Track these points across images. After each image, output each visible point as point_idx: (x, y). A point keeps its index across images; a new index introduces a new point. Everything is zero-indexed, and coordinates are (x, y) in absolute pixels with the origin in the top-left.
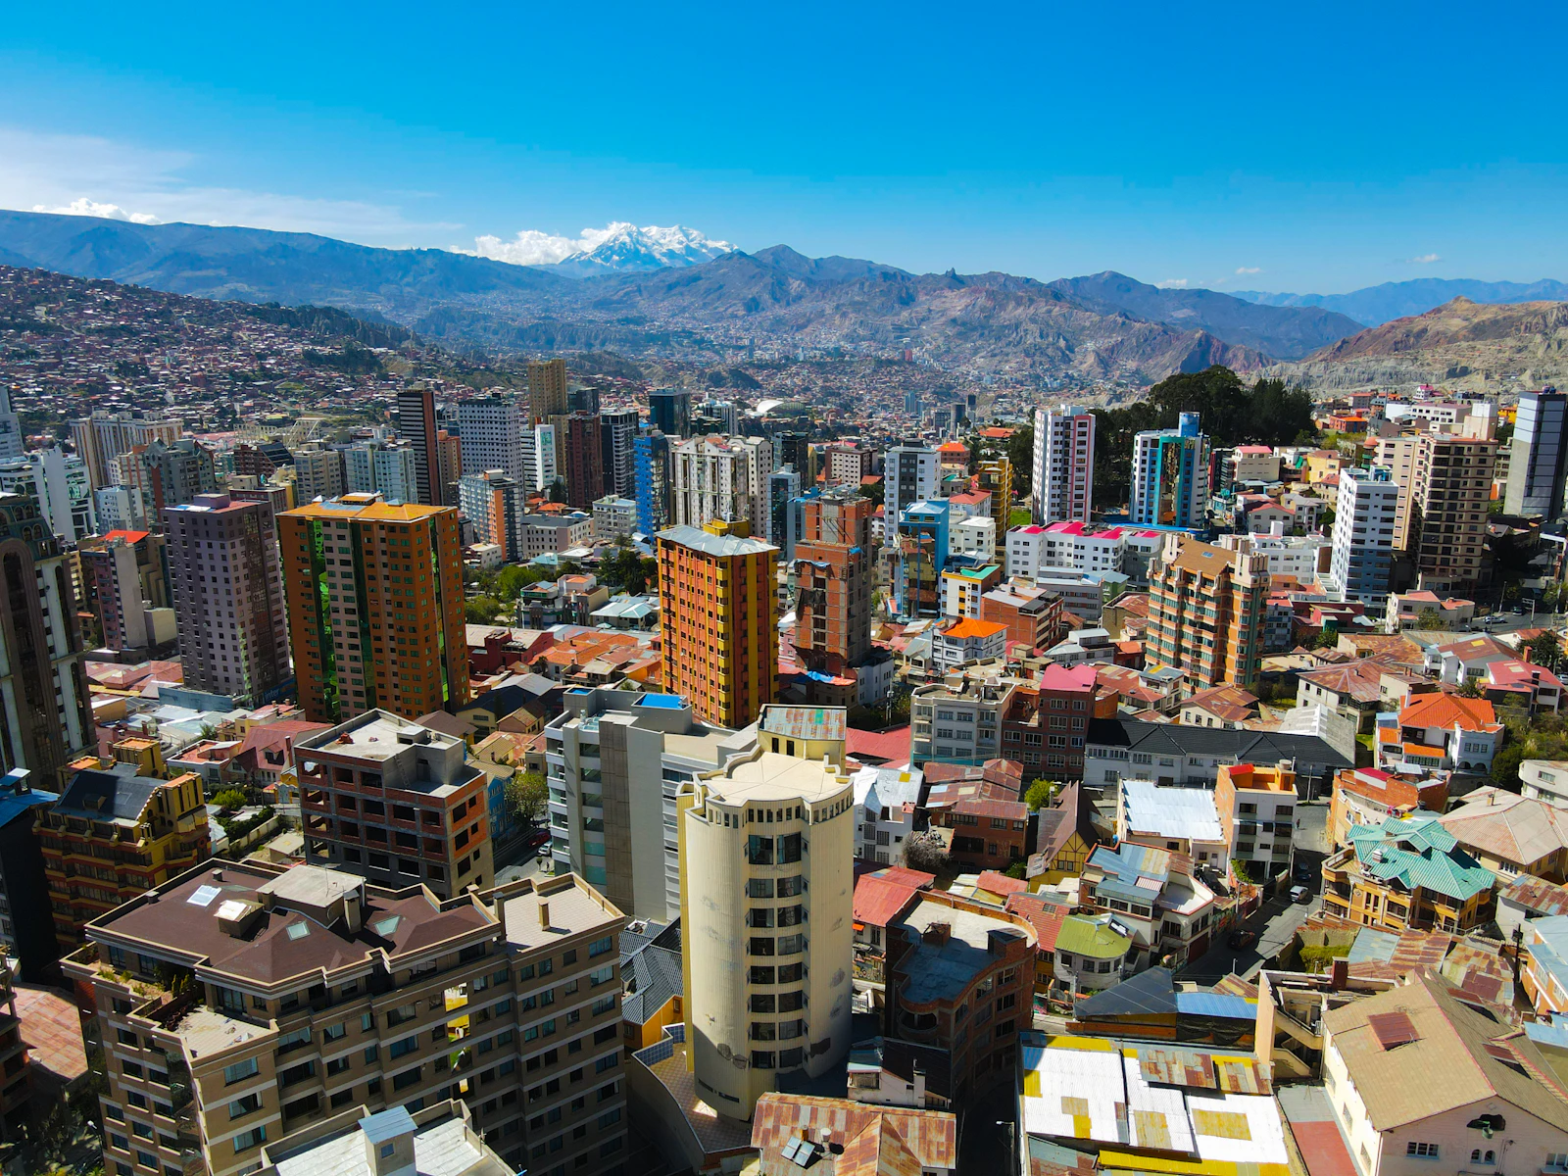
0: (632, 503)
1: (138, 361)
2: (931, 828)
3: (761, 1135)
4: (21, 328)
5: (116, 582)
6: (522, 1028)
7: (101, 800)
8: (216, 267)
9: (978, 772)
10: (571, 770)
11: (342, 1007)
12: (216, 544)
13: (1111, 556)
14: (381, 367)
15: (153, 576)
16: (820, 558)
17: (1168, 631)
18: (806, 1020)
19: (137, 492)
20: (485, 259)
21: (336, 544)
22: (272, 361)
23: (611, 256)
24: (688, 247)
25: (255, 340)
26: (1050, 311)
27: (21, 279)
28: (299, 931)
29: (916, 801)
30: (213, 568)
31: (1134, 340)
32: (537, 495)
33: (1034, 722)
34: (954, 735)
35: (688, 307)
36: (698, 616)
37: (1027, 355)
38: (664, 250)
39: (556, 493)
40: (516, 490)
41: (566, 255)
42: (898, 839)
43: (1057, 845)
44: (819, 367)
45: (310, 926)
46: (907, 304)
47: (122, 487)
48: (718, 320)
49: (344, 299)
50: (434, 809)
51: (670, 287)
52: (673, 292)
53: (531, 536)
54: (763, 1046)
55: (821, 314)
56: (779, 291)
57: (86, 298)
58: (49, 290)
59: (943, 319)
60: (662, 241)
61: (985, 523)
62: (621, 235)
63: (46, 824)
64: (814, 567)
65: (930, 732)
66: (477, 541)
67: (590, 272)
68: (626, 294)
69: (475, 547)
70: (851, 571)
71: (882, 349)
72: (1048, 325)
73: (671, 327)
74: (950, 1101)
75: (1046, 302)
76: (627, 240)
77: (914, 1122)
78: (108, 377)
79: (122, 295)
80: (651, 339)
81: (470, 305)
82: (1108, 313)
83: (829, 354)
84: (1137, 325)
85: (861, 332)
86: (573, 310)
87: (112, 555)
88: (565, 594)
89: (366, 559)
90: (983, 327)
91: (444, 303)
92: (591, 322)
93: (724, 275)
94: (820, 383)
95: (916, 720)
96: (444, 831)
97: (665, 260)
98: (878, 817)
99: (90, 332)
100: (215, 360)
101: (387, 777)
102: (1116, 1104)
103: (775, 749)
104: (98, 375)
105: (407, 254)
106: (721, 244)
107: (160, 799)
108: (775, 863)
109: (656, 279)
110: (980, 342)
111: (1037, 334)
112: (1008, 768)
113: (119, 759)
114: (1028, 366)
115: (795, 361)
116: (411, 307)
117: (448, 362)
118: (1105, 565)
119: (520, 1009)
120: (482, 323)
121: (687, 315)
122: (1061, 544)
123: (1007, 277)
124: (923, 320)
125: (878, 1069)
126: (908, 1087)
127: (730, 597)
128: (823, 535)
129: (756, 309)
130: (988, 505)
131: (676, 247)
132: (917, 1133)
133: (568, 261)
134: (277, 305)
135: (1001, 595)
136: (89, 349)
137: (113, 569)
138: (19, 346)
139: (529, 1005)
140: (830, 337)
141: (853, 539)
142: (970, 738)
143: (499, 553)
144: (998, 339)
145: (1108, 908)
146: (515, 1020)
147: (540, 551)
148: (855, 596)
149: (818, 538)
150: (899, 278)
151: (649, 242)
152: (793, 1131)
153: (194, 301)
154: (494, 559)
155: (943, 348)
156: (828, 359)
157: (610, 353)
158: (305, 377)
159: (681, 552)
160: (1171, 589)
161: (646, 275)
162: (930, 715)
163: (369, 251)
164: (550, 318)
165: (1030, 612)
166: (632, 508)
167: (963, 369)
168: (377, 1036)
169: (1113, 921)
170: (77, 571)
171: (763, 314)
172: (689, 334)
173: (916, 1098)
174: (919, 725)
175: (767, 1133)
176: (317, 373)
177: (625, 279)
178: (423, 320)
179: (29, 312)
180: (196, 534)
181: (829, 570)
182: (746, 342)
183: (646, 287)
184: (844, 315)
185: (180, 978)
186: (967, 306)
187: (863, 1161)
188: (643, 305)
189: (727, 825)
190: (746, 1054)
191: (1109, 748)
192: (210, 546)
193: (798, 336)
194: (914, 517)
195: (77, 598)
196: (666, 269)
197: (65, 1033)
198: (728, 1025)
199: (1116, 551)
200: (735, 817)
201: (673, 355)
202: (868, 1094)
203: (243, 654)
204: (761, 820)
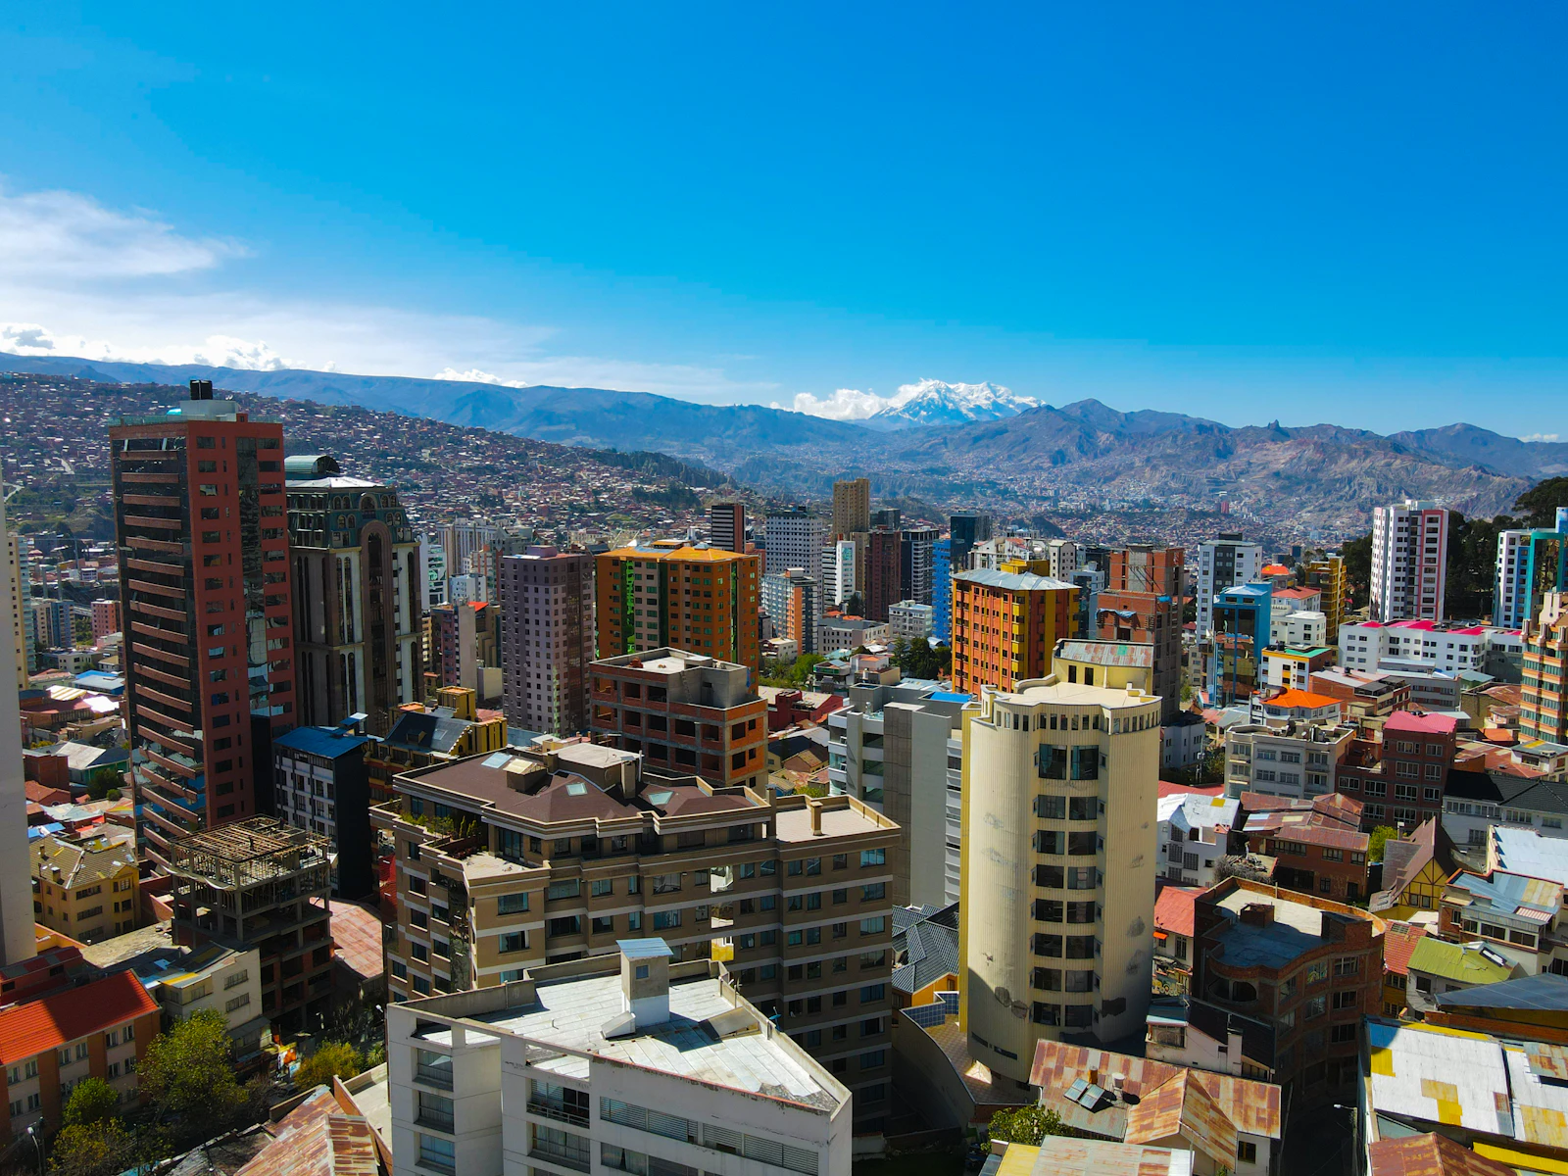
0: (929, 608)
1: (496, 494)
2: (1248, 854)
3: (1041, 1072)
4: (409, 467)
5: (457, 637)
6: (787, 929)
7: (422, 735)
8: (567, 423)
9: (1310, 804)
10: (853, 760)
11: (611, 860)
12: (542, 589)
13: (1470, 654)
14: (699, 504)
15: (488, 643)
16: (1125, 607)
17: (1550, 704)
18: (1097, 972)
19: (483, 580)
20: (801, 414)
21: (645, 583)
22: (605, 496)
23: (919, 412)
24: (995, 403)
25: (592, 479)
26: (1389, 465)
27: (414, 427)
28: (578, 789)
29: (1231, 825)
30: (537, 612)
31: (1493, 495)
32: (834, 608)
33: (1377, 769)
34: (1277, 778)
35: (993, 459)
36: (991, 657)
37: (1362, 509)
38: (972, 406)
39: (854, 606)
40: (815, 588)
41: (874, 412)
42: (1208, 864)
43: (1408, 878)
44: (1127, 517)
45: (588, 786)
46: (1225, 457)
47: (471, 575)
48: (1023, 472)
49: (673, 450)
50: (713, 723)
51: (976, 440)
52: (977, 445)
53: (827, 637)
54: (1046, 997)
55: (1131, 466)
56: (1086, 444)
57: (462, 443)
58: (435, 436)
59: (1265, 472)
60: (970, 397)
61: (1316, 616)
62: (929, 392)
63: (375, 755)
64: (1118, 617)
65: (1247, 774)
66: (775, 636)
67: (897, 427)
68: (931, 447)
69: (773, 641)
70: (1160, 621)
71: (1196, 502)
72: (1387, 478)
73: (975, 478)
74: (1273, 1071)
75: (1385, 455)
76: (936, 396)
77: (1228, 1085)
78: (472, 507)
79: (489, 440)
80: (954, 489)
81: (782, 454)
82: (1460, 467)
83: (1137, 505)
84: (1497, 479)
85: (1173, 485)
86: (880, 461)
87: (456, 613)
88: (857, 671)
89: (671, 598)
90: (1311, 481)
91: (759, 453)
92: (896, 471)
93: (1030, 428)
94: (1127, 533)
95: (1230, 779)
96: (722, 747)
97: (971, 415)
98: (1186, 836)
99: (461, 470)
100: (558, 494)
101: (673, 691)
102: (1496, 1095)
103: (1072, 679)
104: (464, 504)
105: (731, 411)
106: (1029, 401)
107: (470, 736)
108: (1068, 777)
109: (962, 432)
110: (1307, 496)
111: (1374, 489)
112: (1344, 804)
113: (440, 703)
114: (1362, 521)
115: (1101, 512)
116: (729, 458)
117: (760, 501)
118: (1462, 665)
119: (786, 906)
120: (793, 472)
121: (991, 467)
122: (1407, 641)
123: (1339, 429)
124: (1242, 473)
125: (1184, 1023)
126: (1221, 1049)
127: (1027, 633)
128: (1129, 585)
129: (1063, 461)
130: (1317, 602)
131: (984, 403)
132: (1231, 1094)
133: (877, 416)
134: (614, 450)
135: (1335, 675)
136: (459, 484)
137: (456, 625)
138: (407, 481)
139: (796, 905)
140: (1138, 490)
141: (1163, 588)
142: (1296, 783)
143: (795, 648)
144: (1328, 493)
145: (1478, 934)
146: (780, 920)
147: (835, 646)
148: (1164, 649)
149: (1123, 587)
150: (1216, 431)
151: (957, 398)
152: (1079, 1074)
153: (546, 445)
154: (790, 653)
155: (1264, 503)
156: (1137, 510)
157: (913, 499)
158: (632, 509)
159: (977, 591)
160: (1552, 653)
161: (952, 428)
162: (1248, 754)
163: (697, 407)
164: (858, 468)
165: (1369, 693)
166: (928, 612)
167: (1287, 523)
168: (642, 902)
169: (1485, 949)
170: (427, 636)
171: (1069, 466)
172: (992, 484)
173: (1230, 1064)
174: (1235, 766)
175: (1048, 1073)
176: (643, 507)
177: (931, 433)
178: (740, 469)
179: (417, 454)
180: (526, 579)
181: (1134, 620)
182: (1051, 493)
183: (952, 439)
184: (1154, 468)
185: (468, 821)
186: (1292, 459)
187: (1162, 1110)
188: (948, 456)
189: (1016, 727)
190: (1028, 1002)
191: (1474, 803)
192: (537, 590)
193: (1105, 489)
194: (1232, 598)
195: (425, 659)
196: (971, 423)
197: (367, 940)
198: (1007, 965)
199: (1476, 649)
200: (1026, 718)
201: (976, 504)
202: (1170, 1053)
203: (555, 694)
204: (1054, 726)
